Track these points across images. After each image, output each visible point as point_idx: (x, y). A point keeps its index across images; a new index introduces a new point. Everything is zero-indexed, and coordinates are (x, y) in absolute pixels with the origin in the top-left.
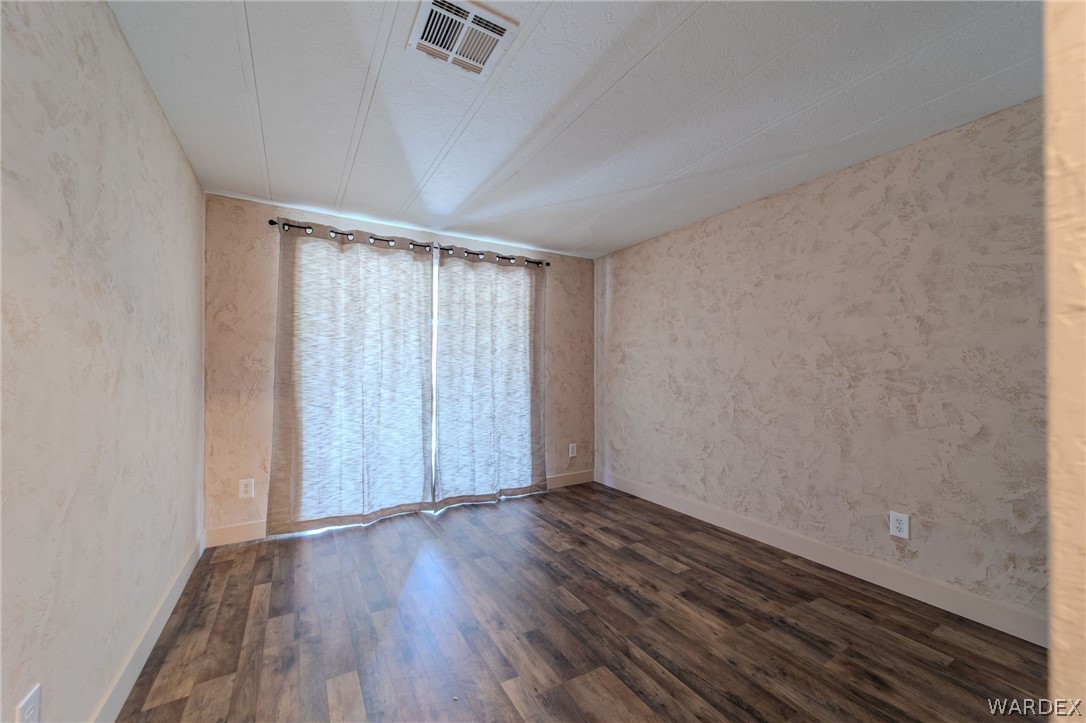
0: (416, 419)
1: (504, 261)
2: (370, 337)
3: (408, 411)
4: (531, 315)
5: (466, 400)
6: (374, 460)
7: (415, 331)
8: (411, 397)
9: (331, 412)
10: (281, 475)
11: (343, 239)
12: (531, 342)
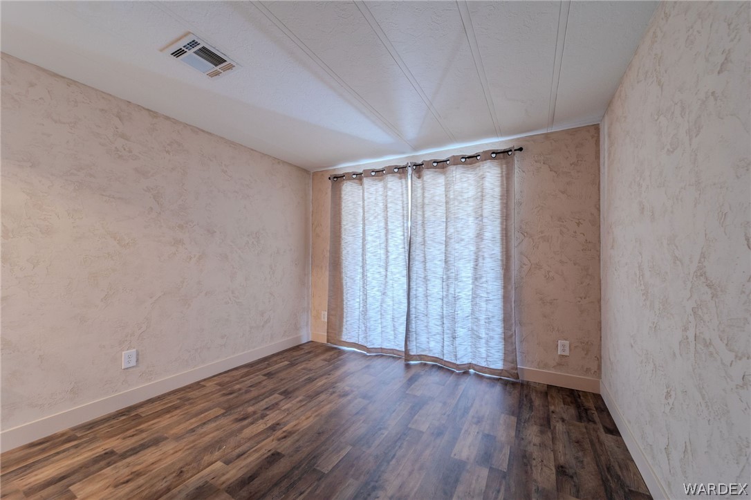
0: (401, 291)
1: (470, 160)
2: (372, 235)
3: (395, 285)
4: (502, 203)
5: (438, 280)
6: (375, 315)
7: (401, 229)
8: (398, 276)
9: (355, 281)
10: (333, 312)
11: (359, 177)
12: (502, 230)
